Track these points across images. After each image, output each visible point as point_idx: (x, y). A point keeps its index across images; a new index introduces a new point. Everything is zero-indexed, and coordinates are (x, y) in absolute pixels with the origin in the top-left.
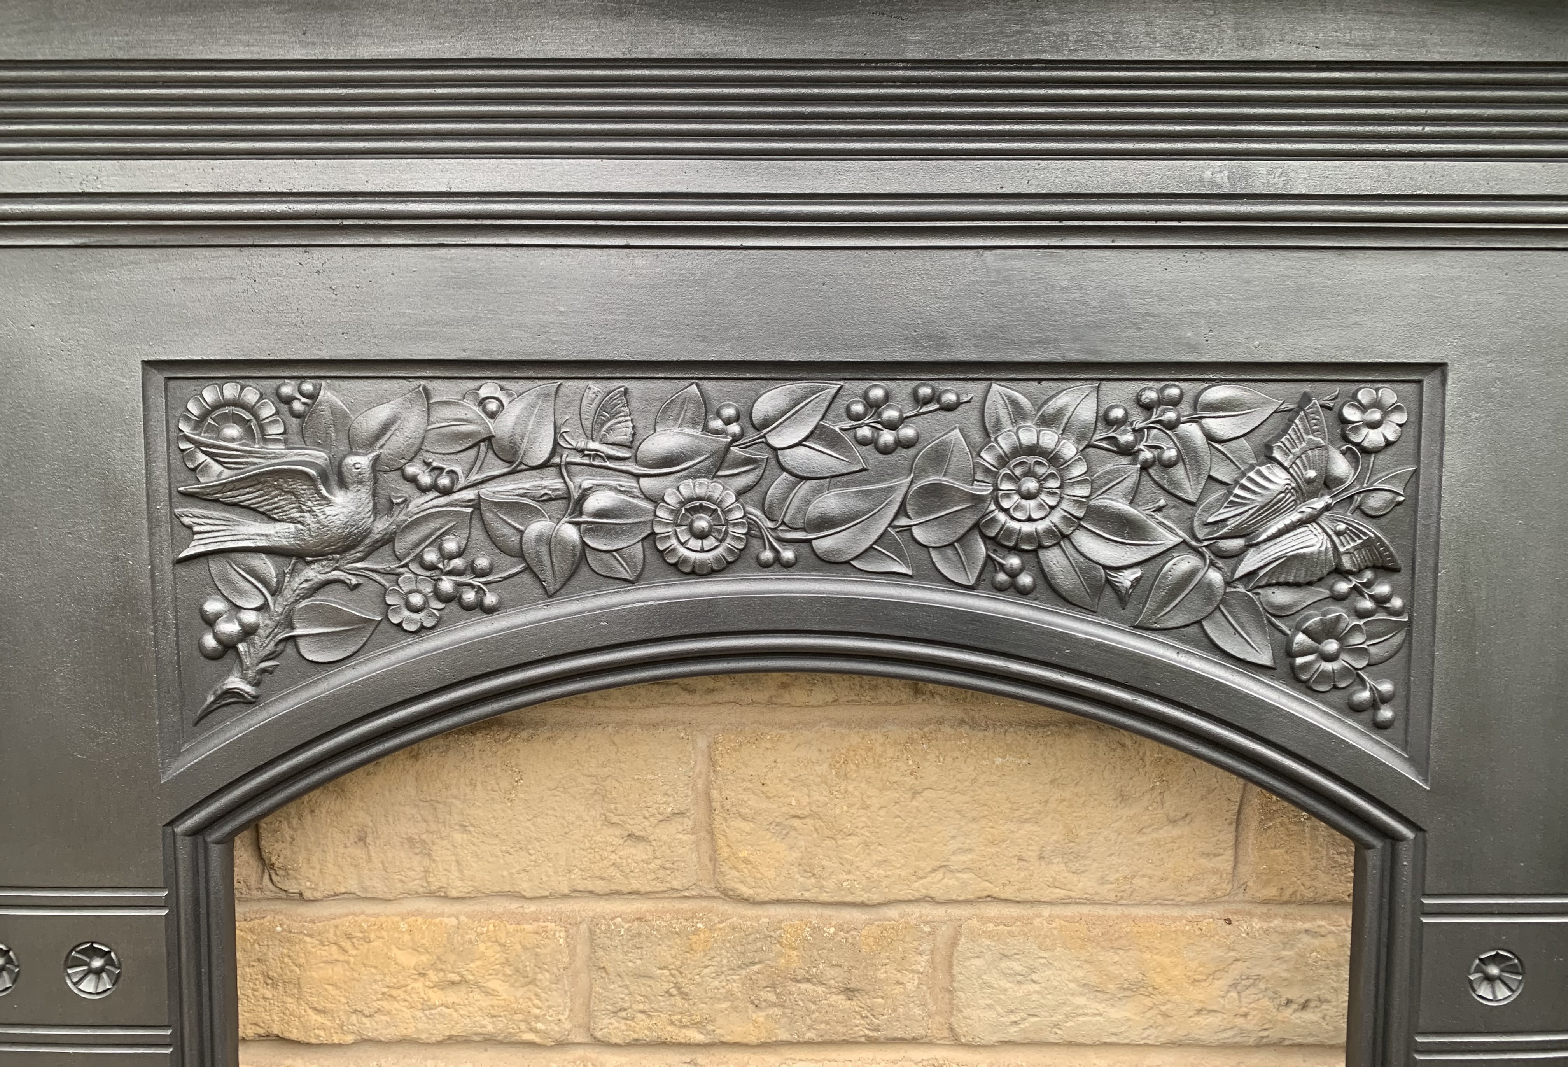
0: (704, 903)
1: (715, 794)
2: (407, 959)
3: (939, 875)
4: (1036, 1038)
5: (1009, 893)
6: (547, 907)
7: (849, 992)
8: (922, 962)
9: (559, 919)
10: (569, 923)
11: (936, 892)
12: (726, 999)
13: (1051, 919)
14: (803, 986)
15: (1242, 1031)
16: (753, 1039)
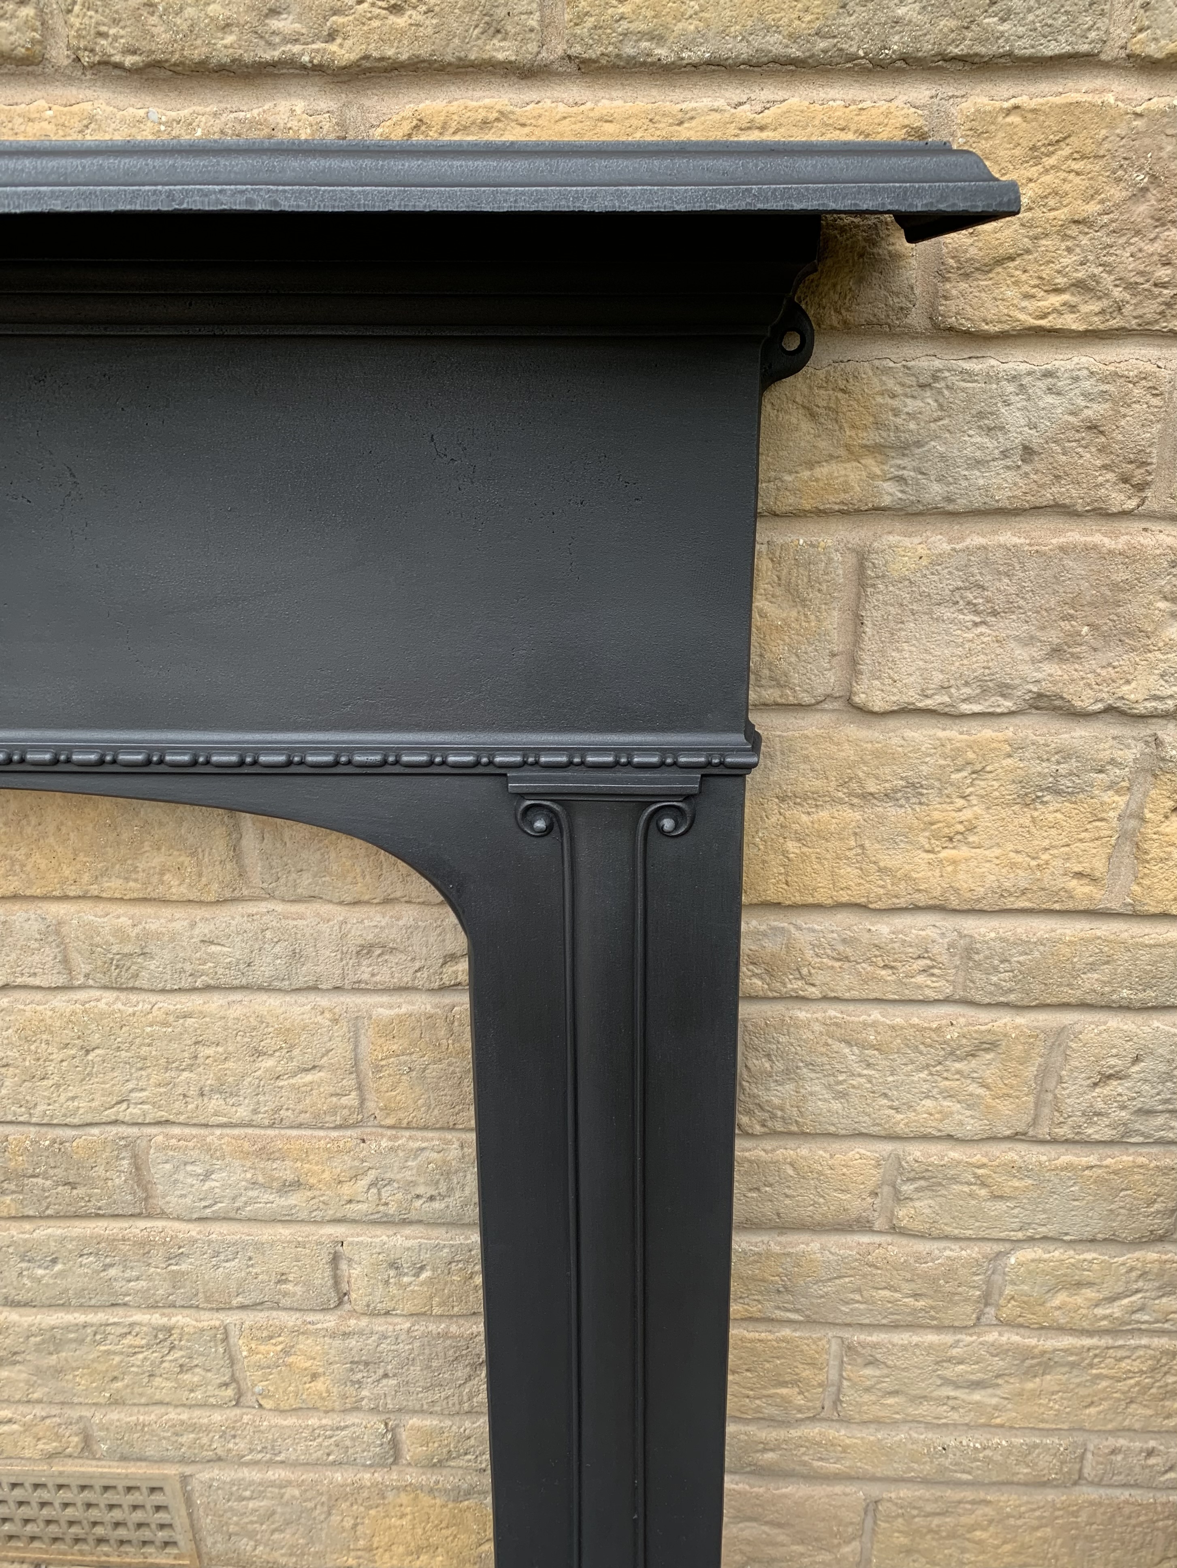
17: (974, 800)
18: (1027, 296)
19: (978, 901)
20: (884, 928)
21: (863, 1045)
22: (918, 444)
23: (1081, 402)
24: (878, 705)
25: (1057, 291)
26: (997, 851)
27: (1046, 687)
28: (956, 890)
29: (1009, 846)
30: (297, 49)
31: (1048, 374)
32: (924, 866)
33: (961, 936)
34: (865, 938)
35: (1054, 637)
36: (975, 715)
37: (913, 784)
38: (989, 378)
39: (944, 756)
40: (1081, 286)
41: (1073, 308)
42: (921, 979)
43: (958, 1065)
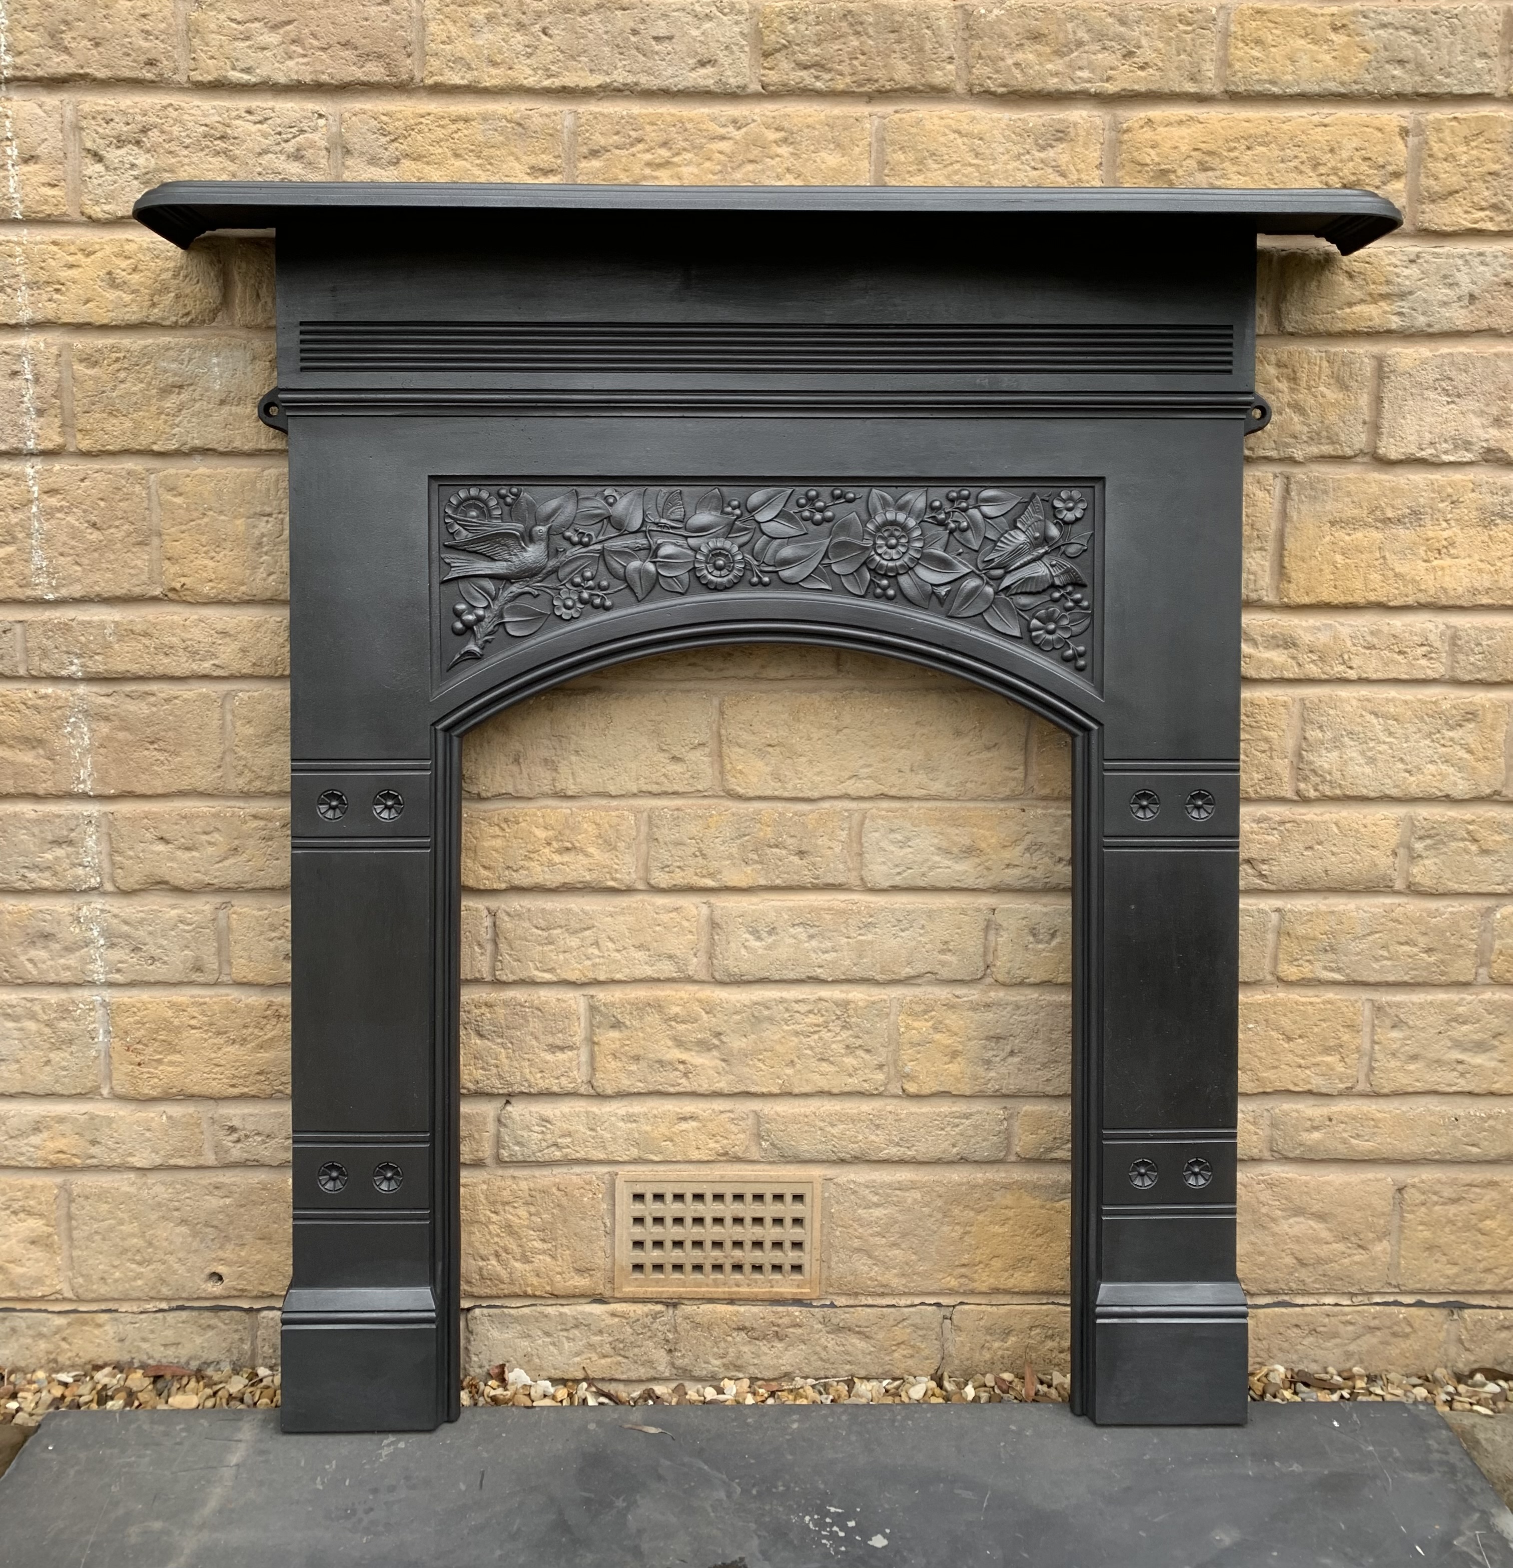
0: (716, 801)
1: (723, 732)
2: (541, 834)
3: (853, 781)
4: (912, 884)
5: (893, 792)
6: (623, 803)
7: (801, 853)
8: (843, 835)
9: (630, 809)
10: (637, 812)
11: (852, 792)
12: (728, 858)
13: (919, 809)
14: (774, 850)
15: (1034, 879)
16: (743, 884)
17: (1453, 523)
18: (1467, 212)
19: (1459, 598)
20: (1398, 623)
21: (1385, 716)
22: (1411, 293)
23: (1500, 269)
24: (1393, 456)
25: (1482, 209)
26: (1468, 561)
27: (1493, 444)
28: (1445, 590)
29: (1476, 557)
30: (1088, 85)
31: (1481, 254)
32: (1423, 572)
33: (1448, 627)
34: (1386, 629)
35: (1494, 411)
36: (1451, 464)
37: (1414, 513)
38: (1448, 256)
39: (1433, 491)
40: (1495, 207)
41: (1491, 219)
42: (1423, 662)
43: (1451, 734)
